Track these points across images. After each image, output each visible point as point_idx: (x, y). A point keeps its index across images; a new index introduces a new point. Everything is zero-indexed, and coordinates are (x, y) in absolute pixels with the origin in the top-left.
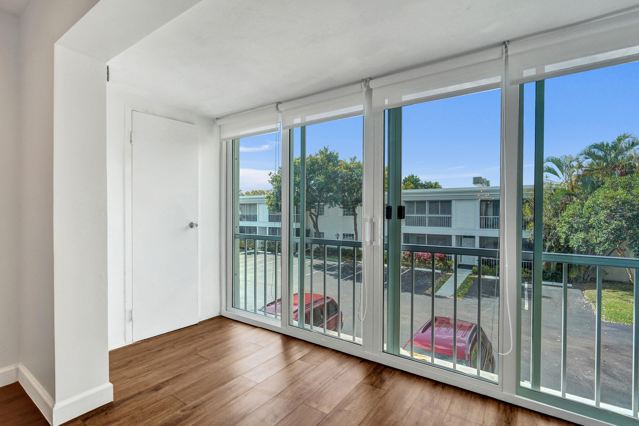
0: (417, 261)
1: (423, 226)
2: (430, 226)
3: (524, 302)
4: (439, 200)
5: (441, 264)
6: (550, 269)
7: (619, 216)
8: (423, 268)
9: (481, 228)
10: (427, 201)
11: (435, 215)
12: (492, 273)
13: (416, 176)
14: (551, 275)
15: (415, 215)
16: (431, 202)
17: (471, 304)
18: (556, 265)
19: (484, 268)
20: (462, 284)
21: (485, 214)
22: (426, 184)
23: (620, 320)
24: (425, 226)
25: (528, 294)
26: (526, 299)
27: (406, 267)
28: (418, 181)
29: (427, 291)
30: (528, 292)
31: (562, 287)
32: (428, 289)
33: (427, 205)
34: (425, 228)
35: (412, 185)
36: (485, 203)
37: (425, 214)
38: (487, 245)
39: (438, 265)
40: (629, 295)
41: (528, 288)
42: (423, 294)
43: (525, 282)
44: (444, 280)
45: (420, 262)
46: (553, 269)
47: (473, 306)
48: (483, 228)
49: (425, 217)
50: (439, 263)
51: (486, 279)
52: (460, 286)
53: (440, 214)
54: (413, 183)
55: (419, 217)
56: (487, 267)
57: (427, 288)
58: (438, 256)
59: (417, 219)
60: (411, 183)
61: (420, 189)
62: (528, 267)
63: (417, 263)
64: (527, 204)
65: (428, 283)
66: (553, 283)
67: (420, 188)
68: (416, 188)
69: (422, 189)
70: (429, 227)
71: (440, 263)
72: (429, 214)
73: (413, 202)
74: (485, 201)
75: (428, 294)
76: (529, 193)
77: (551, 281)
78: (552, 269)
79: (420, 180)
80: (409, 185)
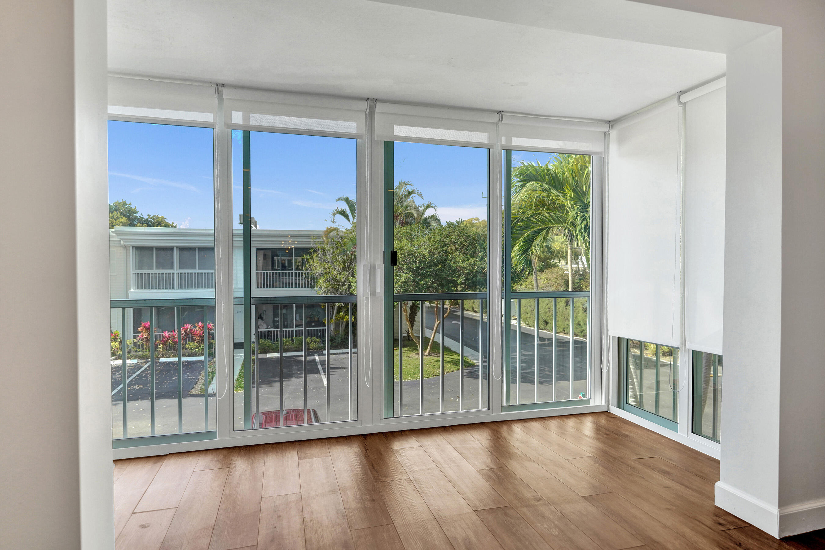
0: (160, 348)
1: (170, 288)
2: (181, 288)
3: (321, 378)
4: (196, 247)
5: (203, 347)
6: (339, 333)
7: (406, 268)
8: (173, 357)
9: (258, 288)
10: (177, 247)
11: (190, 270)
12: (275, 349)
13: (130, 204)
14: (340, 341)
15: (154, 271)
16: (182, 249)
17: (263, 395)
18: (344, 329)
19: (265, 343)
20: (241, 370)
21: (262, 269)
22: (149, 220)
23: (407, 377)
24: (173, 288)
25: (322, 368)
26: (322, 374)
27: (141, 360)
28: (135, 213)
29: (193, 390)
30: (322, 365)
31: (348, 353)
32: (193, 388)
33: (176, 254)
34: (174, 291)
35: (124, 219)
36: (263, 253)
37: (172, 268)
38: (266, 311)
39: (197, 348)
40: (407, 351)
41: (320, 361)
42: (189, 396)
43: (315, 354)
44: (213, 369)
45: (166, 349)
46: (342, 333)
47: (266, 396)
48: (261, 288)
49: (173, 273)
50: (200, 346)
51: (269, 358)
52: (239, 374)
53: (199, 269)
54: (125, 216)
55: (163, 273)
56: (268, 342)
57: (191, 386)
58: (197, 334)
59: (159, 277)
60: (121, 215)
61: (140, 226)
62: (314, 336)
63: (161, 350)
64: (316, 254)
65: (191, 379)
66: (343, 351)
67: (139, 224)
68: (132, 225)
69: (142, 226)
70: (180, 290)
71: (202, 345)
72: (180, 268)
73: (150, 248)
74: (262, 250)
75: (196, 394)
76: (317, 240)
77: (340, 349)
78: (340, 333)
79: (139, 212)
80: (118, 218)
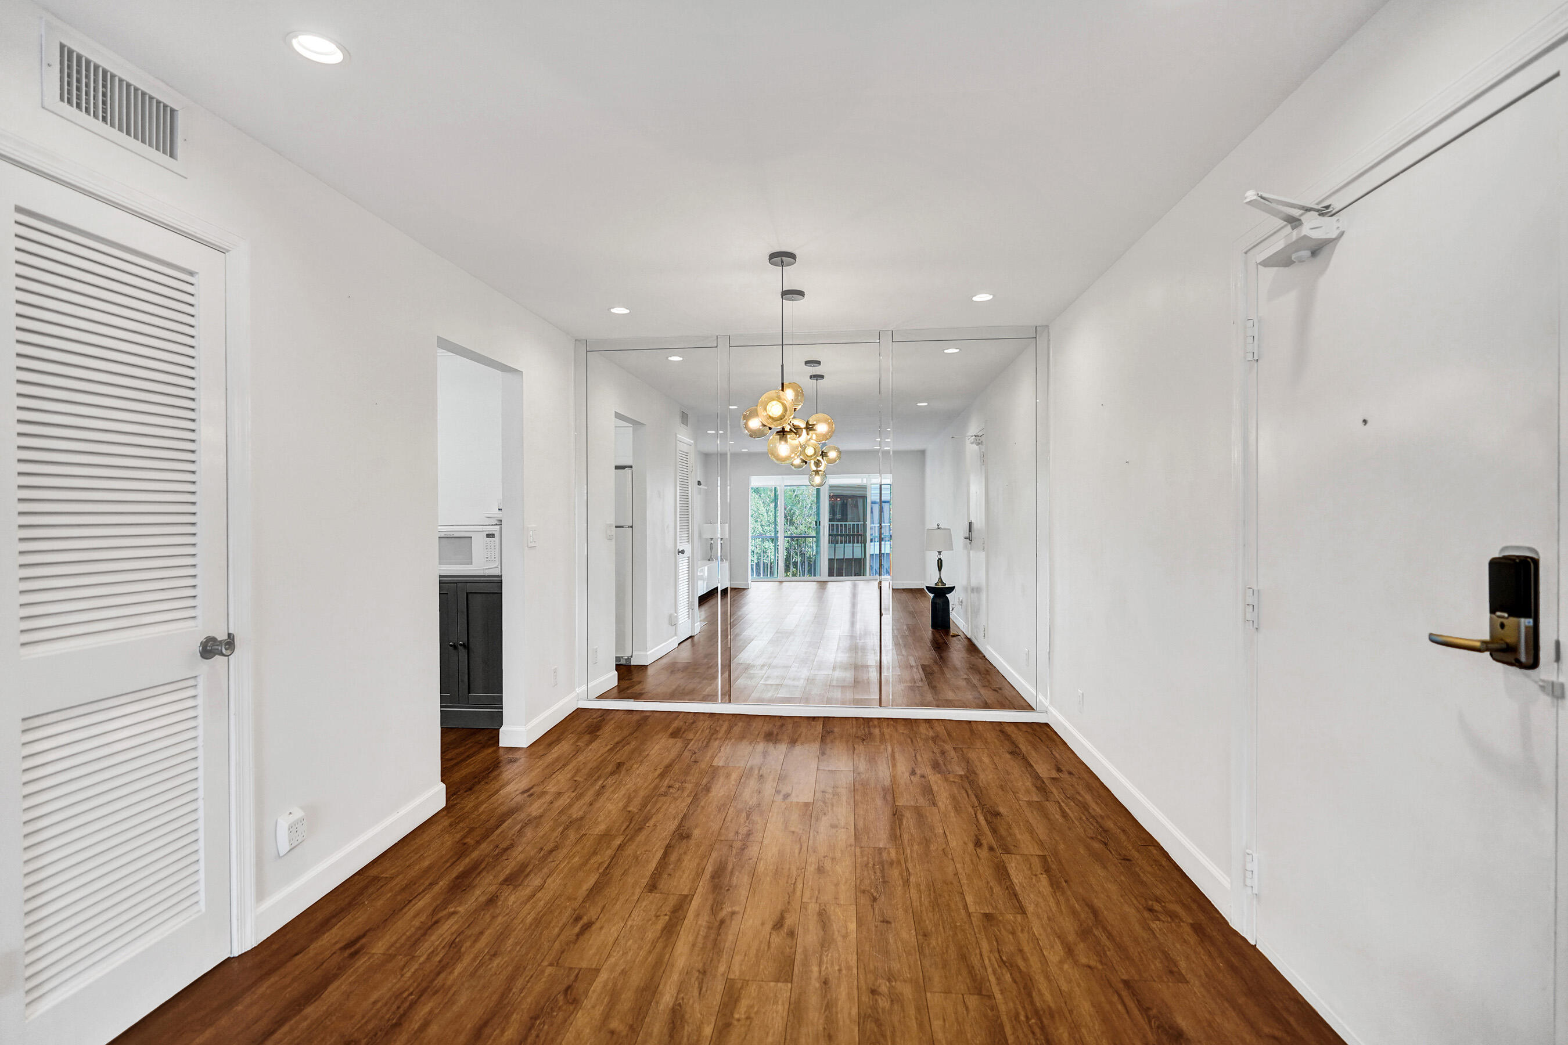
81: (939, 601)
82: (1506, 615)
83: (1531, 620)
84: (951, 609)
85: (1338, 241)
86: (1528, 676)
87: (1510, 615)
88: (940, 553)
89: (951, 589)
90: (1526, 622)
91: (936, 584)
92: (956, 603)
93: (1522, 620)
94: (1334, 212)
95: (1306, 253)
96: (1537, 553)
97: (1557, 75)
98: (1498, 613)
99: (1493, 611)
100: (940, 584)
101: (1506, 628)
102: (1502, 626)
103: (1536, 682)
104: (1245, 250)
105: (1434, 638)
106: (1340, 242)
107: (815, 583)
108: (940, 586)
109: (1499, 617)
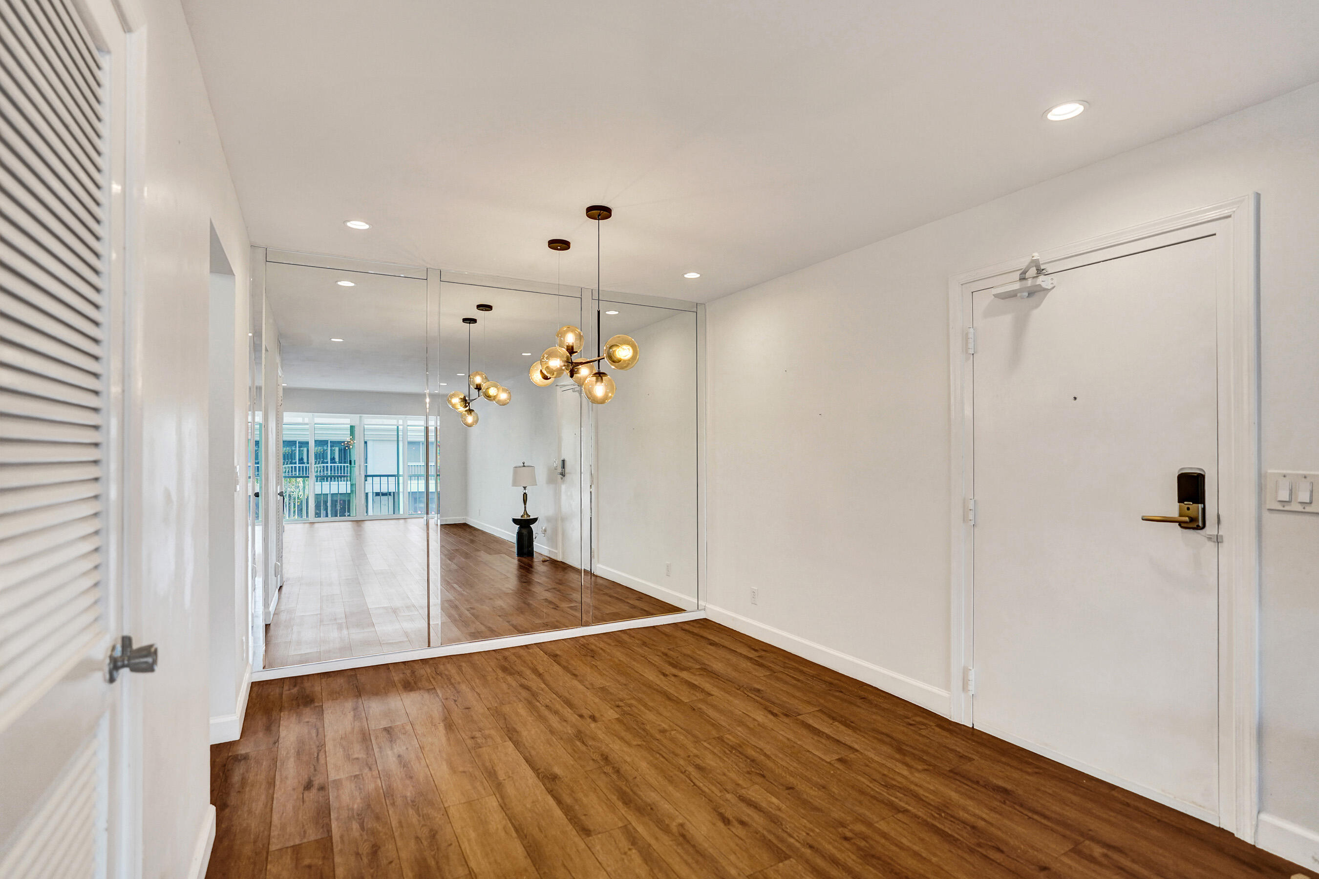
81: (525, 532)
82: (1191, 503)
83: (1202, 505)
84: (534, 538)
85: (1049, 292)
86: (1199, 533)
87: (1193, 503)
88: (525, 488)
89: (535, 520)
90: (1200, 506)
91: (522, 516)
92: (540, 532)
93: (1200, 505)
94: (1047, 273)
95: (1026, 294)
96: (1204, 471)
97: (1215, 234)
98: (1185, 503)
99: (1181, 500)
100: (525, 516)
101: (1191, 510)
102: (1188, 509)
103: (1205, 536)
104: (962, 283)
105: (1144, 518)
106: (1051, 292)
107: (350, 523)
108: (526, 517)
109: (1186, 504)
